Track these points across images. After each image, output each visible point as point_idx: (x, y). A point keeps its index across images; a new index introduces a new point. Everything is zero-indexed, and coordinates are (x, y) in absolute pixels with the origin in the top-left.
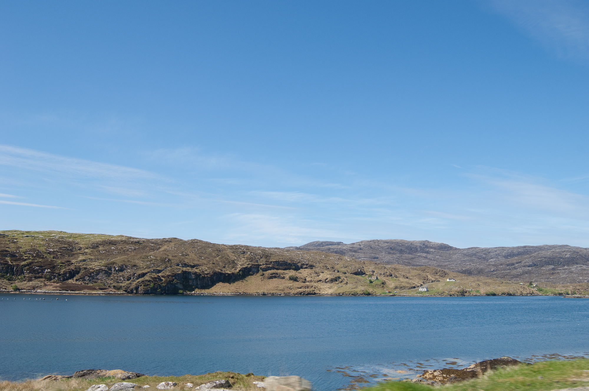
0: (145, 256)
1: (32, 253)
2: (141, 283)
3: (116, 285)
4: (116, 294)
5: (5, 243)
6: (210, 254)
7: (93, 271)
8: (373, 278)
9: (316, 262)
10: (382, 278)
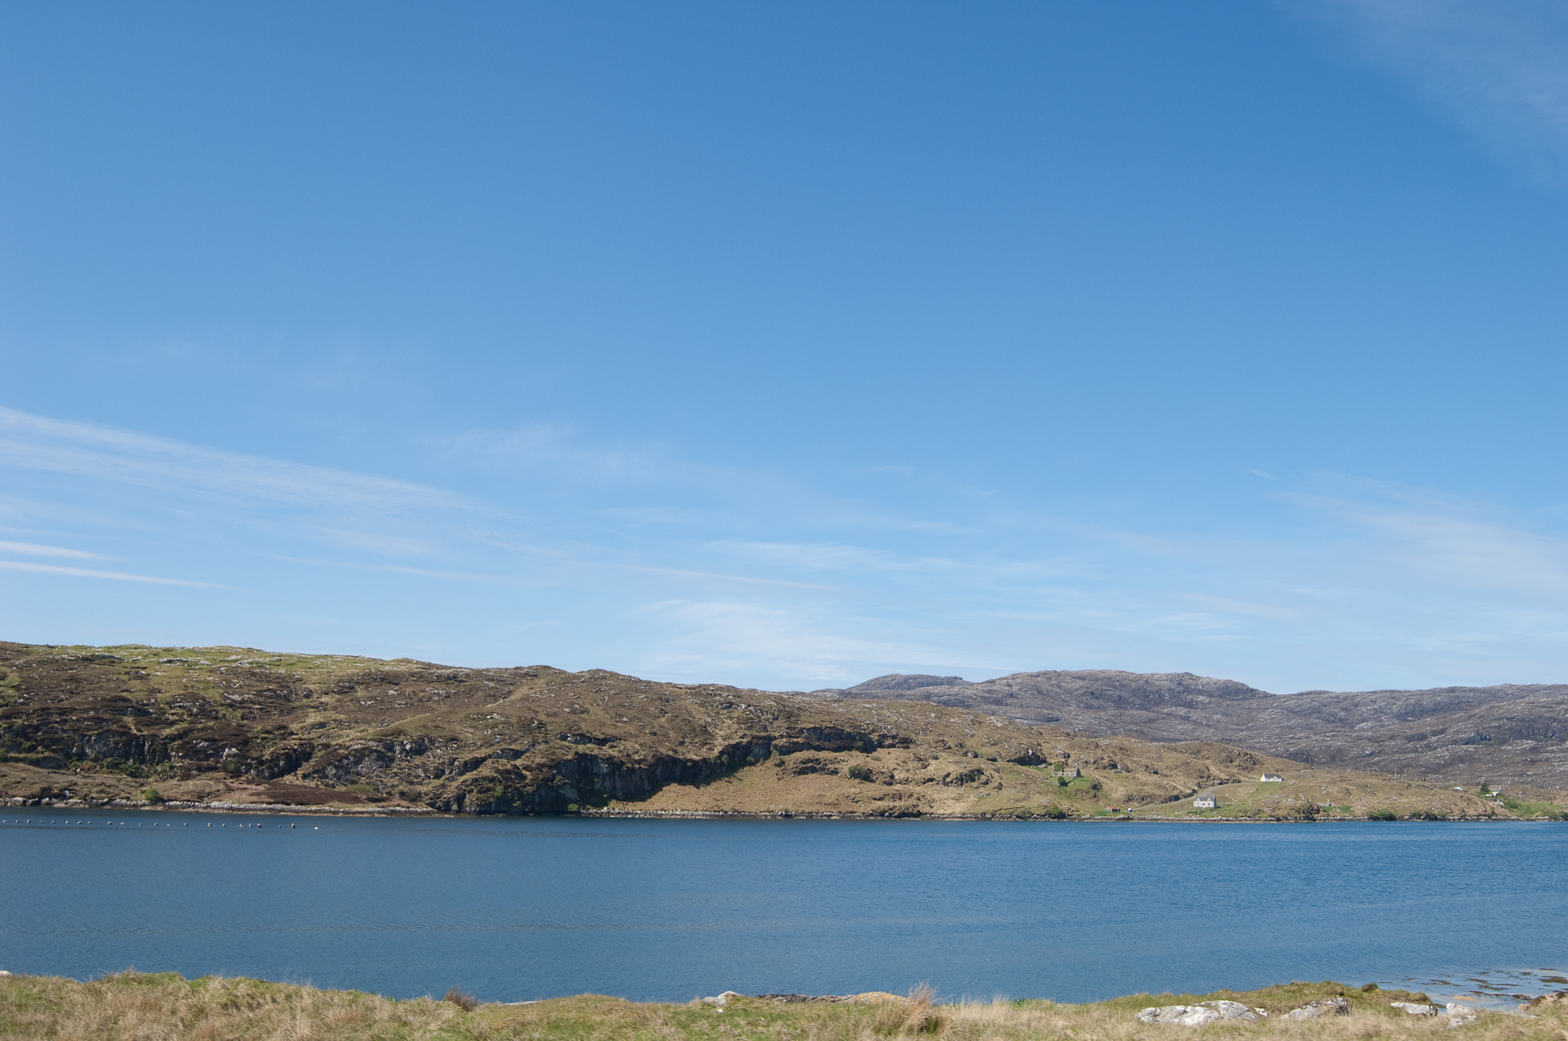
0: (478, 714)
1: (188, 704)
2: (471, 784)
3: (406, 789)
4: (411, 813)
5: (117, 679)
6: (643, 709)
7: (346, 752)
8: (1069, 773)
9: (917, 732)
10: (1092, 774)
